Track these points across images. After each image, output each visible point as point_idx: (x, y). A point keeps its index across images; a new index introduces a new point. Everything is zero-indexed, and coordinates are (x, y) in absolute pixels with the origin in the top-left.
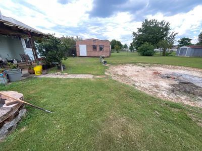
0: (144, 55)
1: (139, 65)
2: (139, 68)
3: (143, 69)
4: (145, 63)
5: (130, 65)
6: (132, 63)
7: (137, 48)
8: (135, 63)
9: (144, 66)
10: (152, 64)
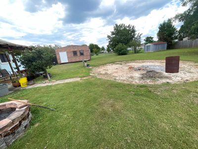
0: (120, 54)
1: (117, 64)
2: (118, 66)
3: (121, 66)
4: (121, 61)
5: (110, 64)
6: (111, 63)
7: (113, 49)
8: (113, 63)
9: (121, 64)
10: (127, 61)
